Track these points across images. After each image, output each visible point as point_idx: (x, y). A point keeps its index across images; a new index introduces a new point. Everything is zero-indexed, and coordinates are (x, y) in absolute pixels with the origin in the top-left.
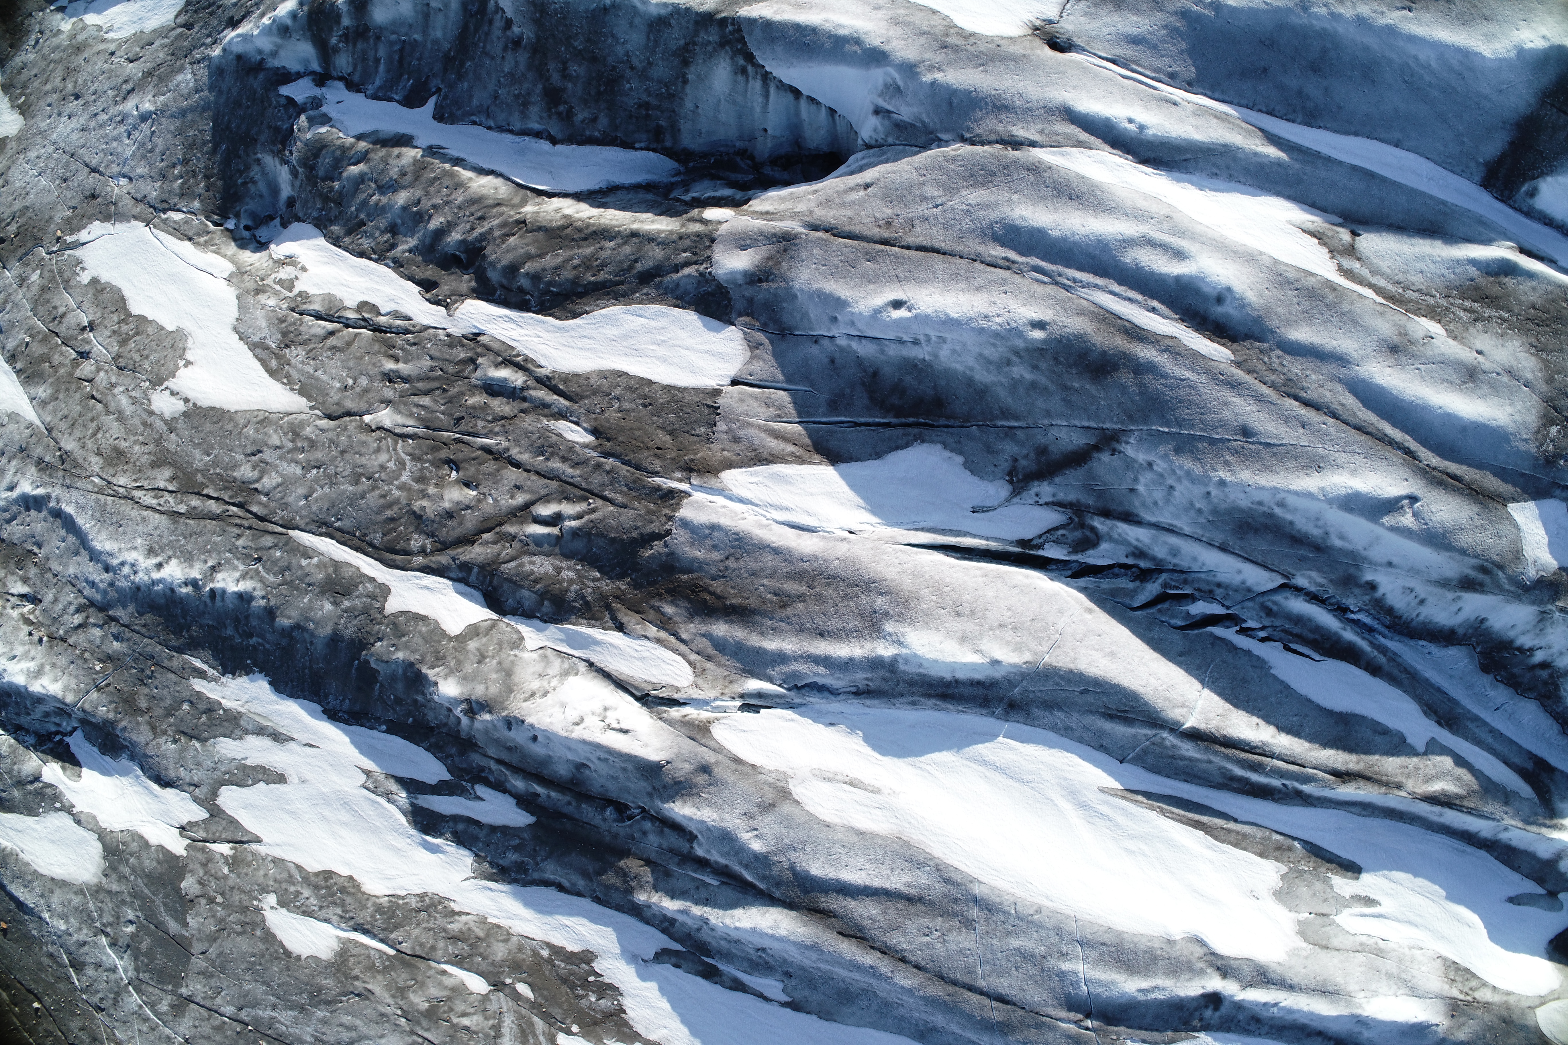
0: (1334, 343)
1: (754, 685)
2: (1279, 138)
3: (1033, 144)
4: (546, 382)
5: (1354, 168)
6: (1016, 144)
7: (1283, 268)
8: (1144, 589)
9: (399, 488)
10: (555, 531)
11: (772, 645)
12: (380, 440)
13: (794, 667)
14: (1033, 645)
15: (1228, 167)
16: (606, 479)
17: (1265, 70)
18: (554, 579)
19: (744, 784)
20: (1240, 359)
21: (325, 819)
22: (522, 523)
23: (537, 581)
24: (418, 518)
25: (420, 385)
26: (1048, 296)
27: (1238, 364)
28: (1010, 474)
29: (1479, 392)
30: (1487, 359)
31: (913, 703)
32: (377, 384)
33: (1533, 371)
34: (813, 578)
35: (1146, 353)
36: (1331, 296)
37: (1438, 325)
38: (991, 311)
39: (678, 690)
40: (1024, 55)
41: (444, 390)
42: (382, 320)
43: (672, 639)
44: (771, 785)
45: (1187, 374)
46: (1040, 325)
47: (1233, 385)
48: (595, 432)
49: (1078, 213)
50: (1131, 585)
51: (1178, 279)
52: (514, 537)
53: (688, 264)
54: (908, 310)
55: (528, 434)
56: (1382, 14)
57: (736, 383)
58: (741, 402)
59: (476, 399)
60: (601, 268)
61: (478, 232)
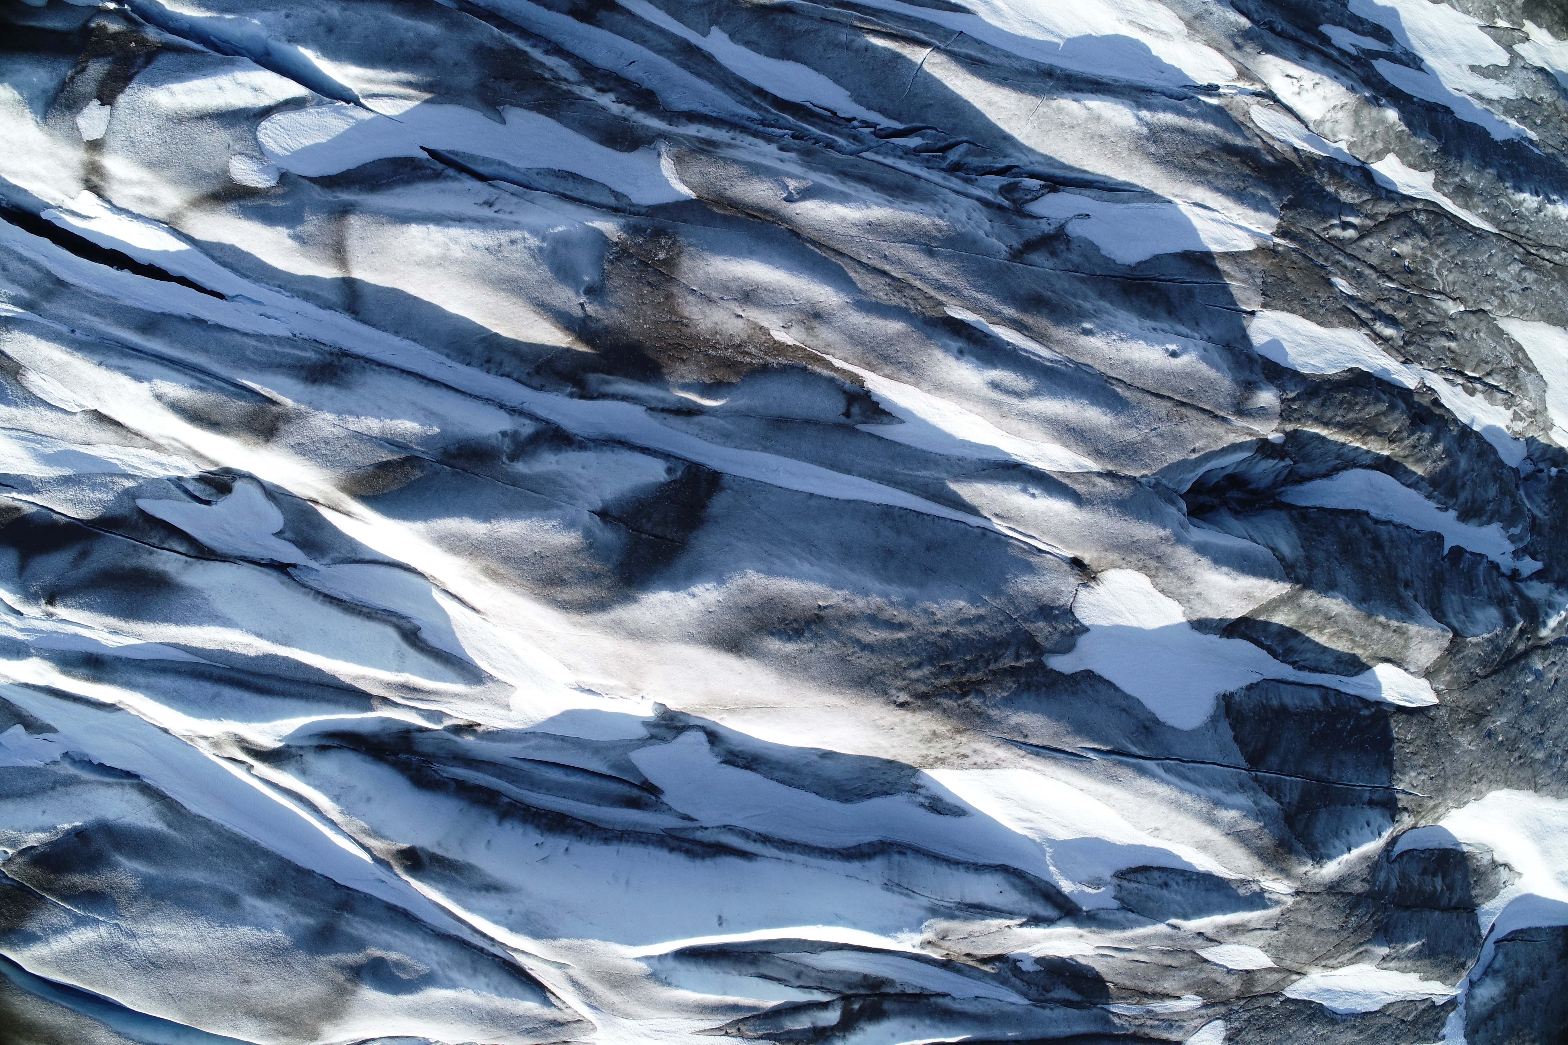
0: (868, 320)
1: (1214, 101)
2: (912, 493)
3: (1099, 474)
4: (1363, 323)
5: (848, 472)
6: (1110, 475)
7: (912, 380)
8: (960, 156)
9: (1438, 256)
10: (1344, 218)
11: (1210, 127)
12: (1453, 291)
13: (1195, 110)
14: (1049, 112)
15: (951, 466)
16: (1321, 250)
17: (928, 549)
18: (1338, 186)
19: (1214, 34)
20: (940, 307)
21: (1442, 40)
22: (1363, 226)
23: (1348, 186)
24: (1425, 234)
25: (1434, 329)
26: (1082, 355)
27: (940, 303)
28: (1069, 241)
29: (740, 283)
30: (732, 311)
31: (1115, 81)
32: (1459, 332)
33: (687, 303)
34: (1193, 170)
35: (1009, 311)
36: (872, 358)
37: (776, 338)
38: (1119, 344)
39: (1258, 103)
40: (1107, 550)
41: (1419, 323)
42: (1460, 381)
43: (1265, 139)
44: (1198, 32)
45: (979, 296)
46: (1087, 332)
47: (942, 287)
48: (1332, 285)
49: (1069, 418)
50: (970, 159)
51: (995, 367)
52: (1366, 216)
53: (1293, 400)
54: (1167, 350)
55: (1368, 288)
56: (846, 600)
57: (1253, 313)
58: (1249, 299)
59: (1401, 315)
60: (1342, 403)
61: (1415, 437)
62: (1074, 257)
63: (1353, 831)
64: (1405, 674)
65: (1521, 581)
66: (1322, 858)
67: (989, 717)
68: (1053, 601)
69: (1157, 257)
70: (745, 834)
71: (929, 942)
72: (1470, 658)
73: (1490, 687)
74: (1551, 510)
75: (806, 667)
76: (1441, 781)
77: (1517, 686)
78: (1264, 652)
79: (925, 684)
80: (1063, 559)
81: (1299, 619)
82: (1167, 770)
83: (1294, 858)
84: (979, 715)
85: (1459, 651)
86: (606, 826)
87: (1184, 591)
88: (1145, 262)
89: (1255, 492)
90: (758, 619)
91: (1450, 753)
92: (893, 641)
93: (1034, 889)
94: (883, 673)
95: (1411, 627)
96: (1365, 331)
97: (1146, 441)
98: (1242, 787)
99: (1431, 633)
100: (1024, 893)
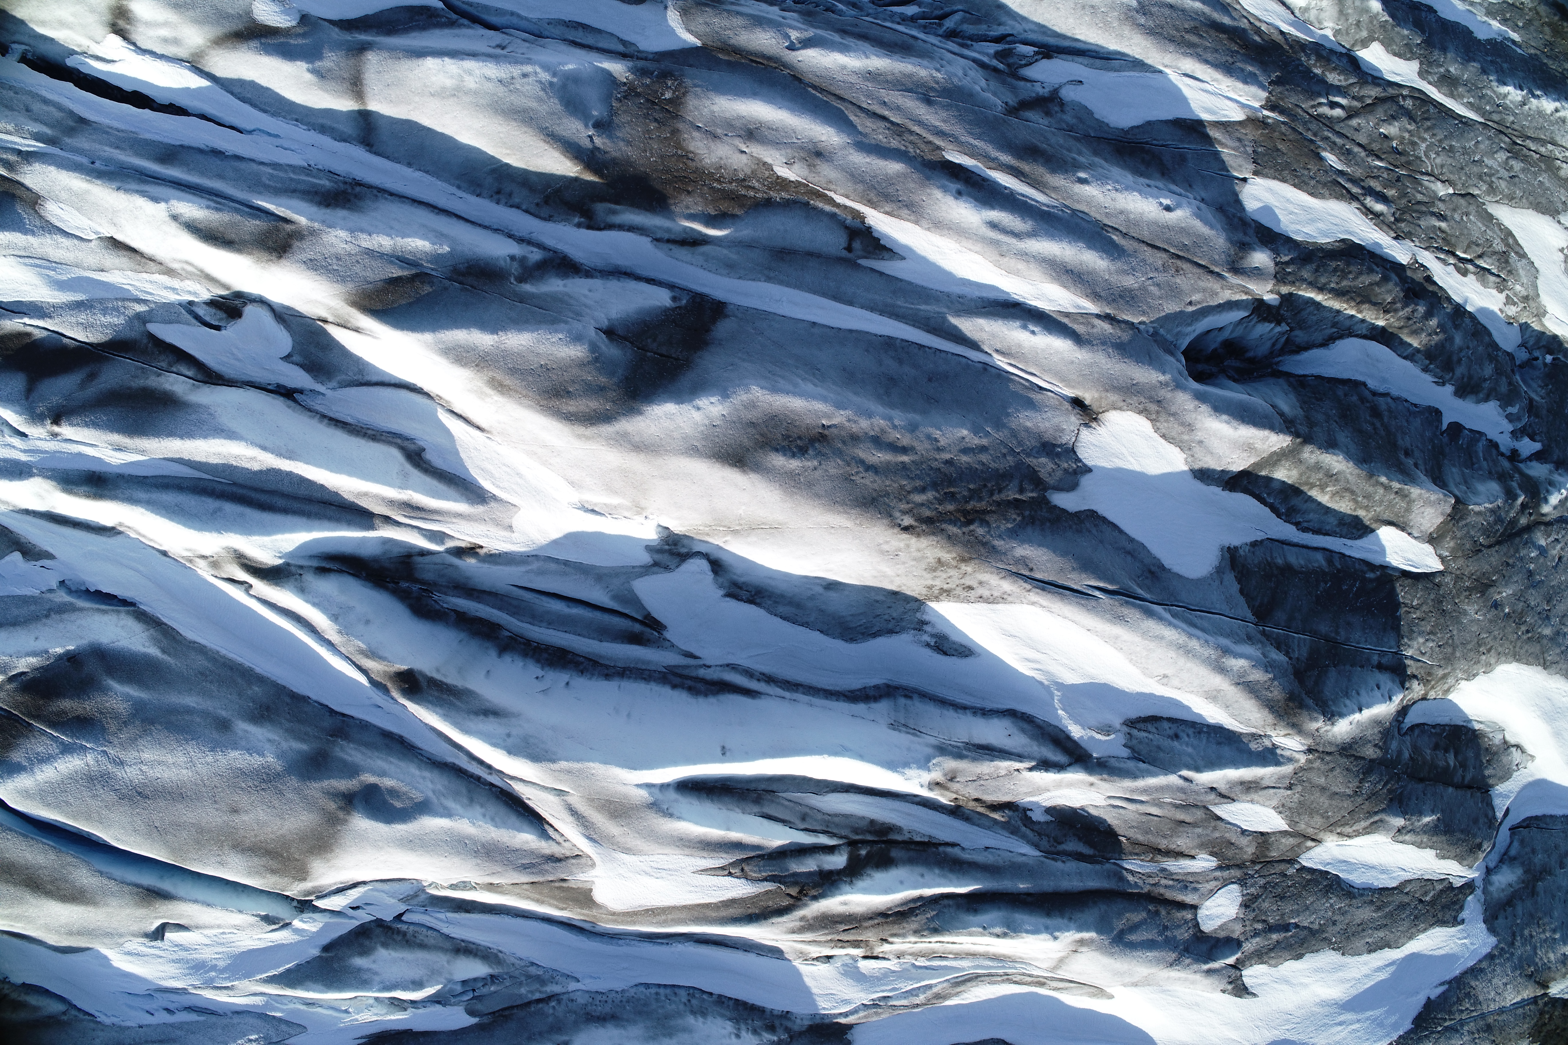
0: (868, 160)
2: (914, 326)
3: (1098, 316)
4: (1353, 198)
5: (850, 303)
6: (1108, 318)
7: (912, 218)
8: (956, 24)
9: (1426, 139)
10: (1331, 98)
12: (1442, 174)
15: (952, 302)
16: (1310, 126)
17: (930, 380)
18: (1325, 68)
20: (938, 152)
22: (1350, 107)
23: (1334, 70)
24: (1411, 119)
25: (1424, 209)
26: (1078, 202)
27: (939, 148)
28: (1063, 104)
29: (744, 121)
30: (737, 147)
32: (1449, 214)
33: (692, 138)
34: (1182, 42)
35: (1006, 159)
36: (872, 195)
37: (779, 174)
38: (1114, 194)
40: (1107, 391)
41: (1410, 203)
42: (1452, 261)
43: (1253, 21)
45: (976, 143)
46: (1082, 181)
47: (940, 133)
48: (1321, 159)
49: (1067, 260)
50: (965, 27)
51: (993, 208)
52: (1353, 98)
53: (1287, 263)
54: (1161, 204)
55: (1357, 164)
56: (849, 420)
57: (1245, 180)
58: (1240, 166)
59: (1391, 193)
60: (1335, 270)
61: (1409, 309)
62: (1068, 118)
63: (1363, 692)
64: (1409, 538)
65: (1521, 462)
66: (1333, 715)
67: (994, 547)
68: (1055, 439)
69: (1149, 123)
70: (749, 673)
71: (938, 784)
72: (1473, 527)
73: (1494, 558)
74: (1548, 394)
75: (810, 485)
76: (1449, 650)
77: (1521, 559)
78: (1267, 510)
79: (929, 508)
80: (1064, 398)
81: (1301, 475)
82: (1174, 615)
83: (1305, 713)
84: (984, 544)
85: (1461, 518)
86: (607, 663)
87: (1186, 437)
88: (1138, 127)
89: (1252, 361)
90: (762, 435)
91: (1457, 621)
92: (896, 464)
93: (1043, 734)
94: (887, 494)
95: (1412, 490)
96: (1355, 204)
97: (1143, 288)
98: (1250, 639)
99: (1433, 497)
100: (1033, 737)
